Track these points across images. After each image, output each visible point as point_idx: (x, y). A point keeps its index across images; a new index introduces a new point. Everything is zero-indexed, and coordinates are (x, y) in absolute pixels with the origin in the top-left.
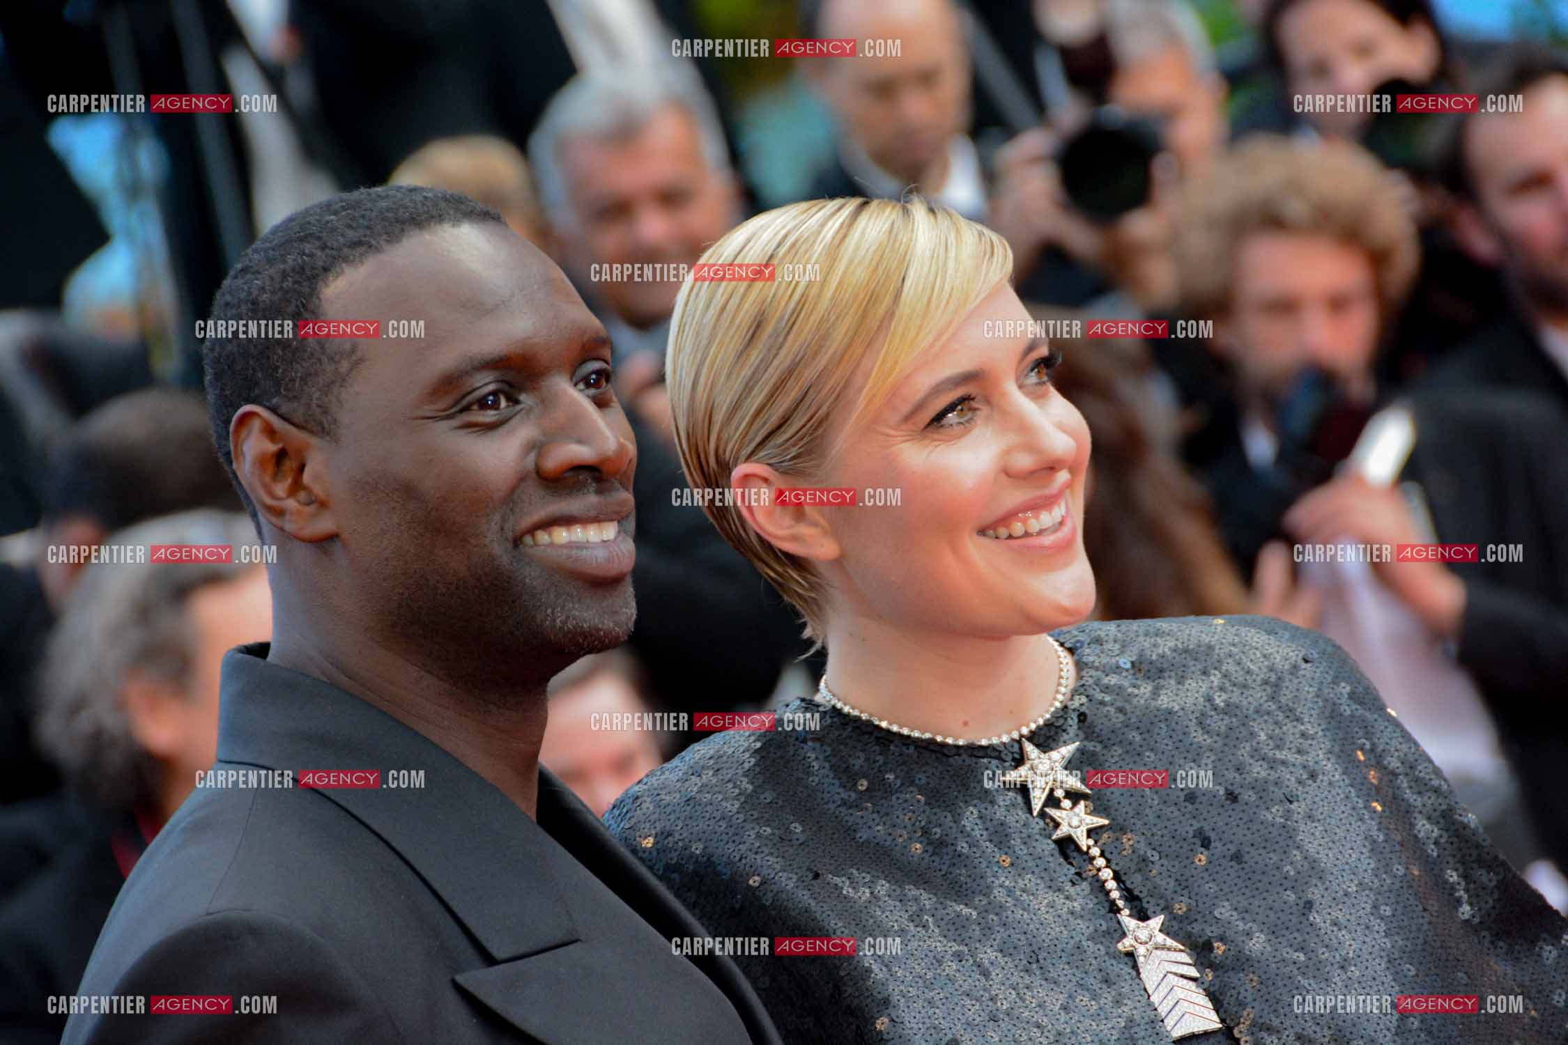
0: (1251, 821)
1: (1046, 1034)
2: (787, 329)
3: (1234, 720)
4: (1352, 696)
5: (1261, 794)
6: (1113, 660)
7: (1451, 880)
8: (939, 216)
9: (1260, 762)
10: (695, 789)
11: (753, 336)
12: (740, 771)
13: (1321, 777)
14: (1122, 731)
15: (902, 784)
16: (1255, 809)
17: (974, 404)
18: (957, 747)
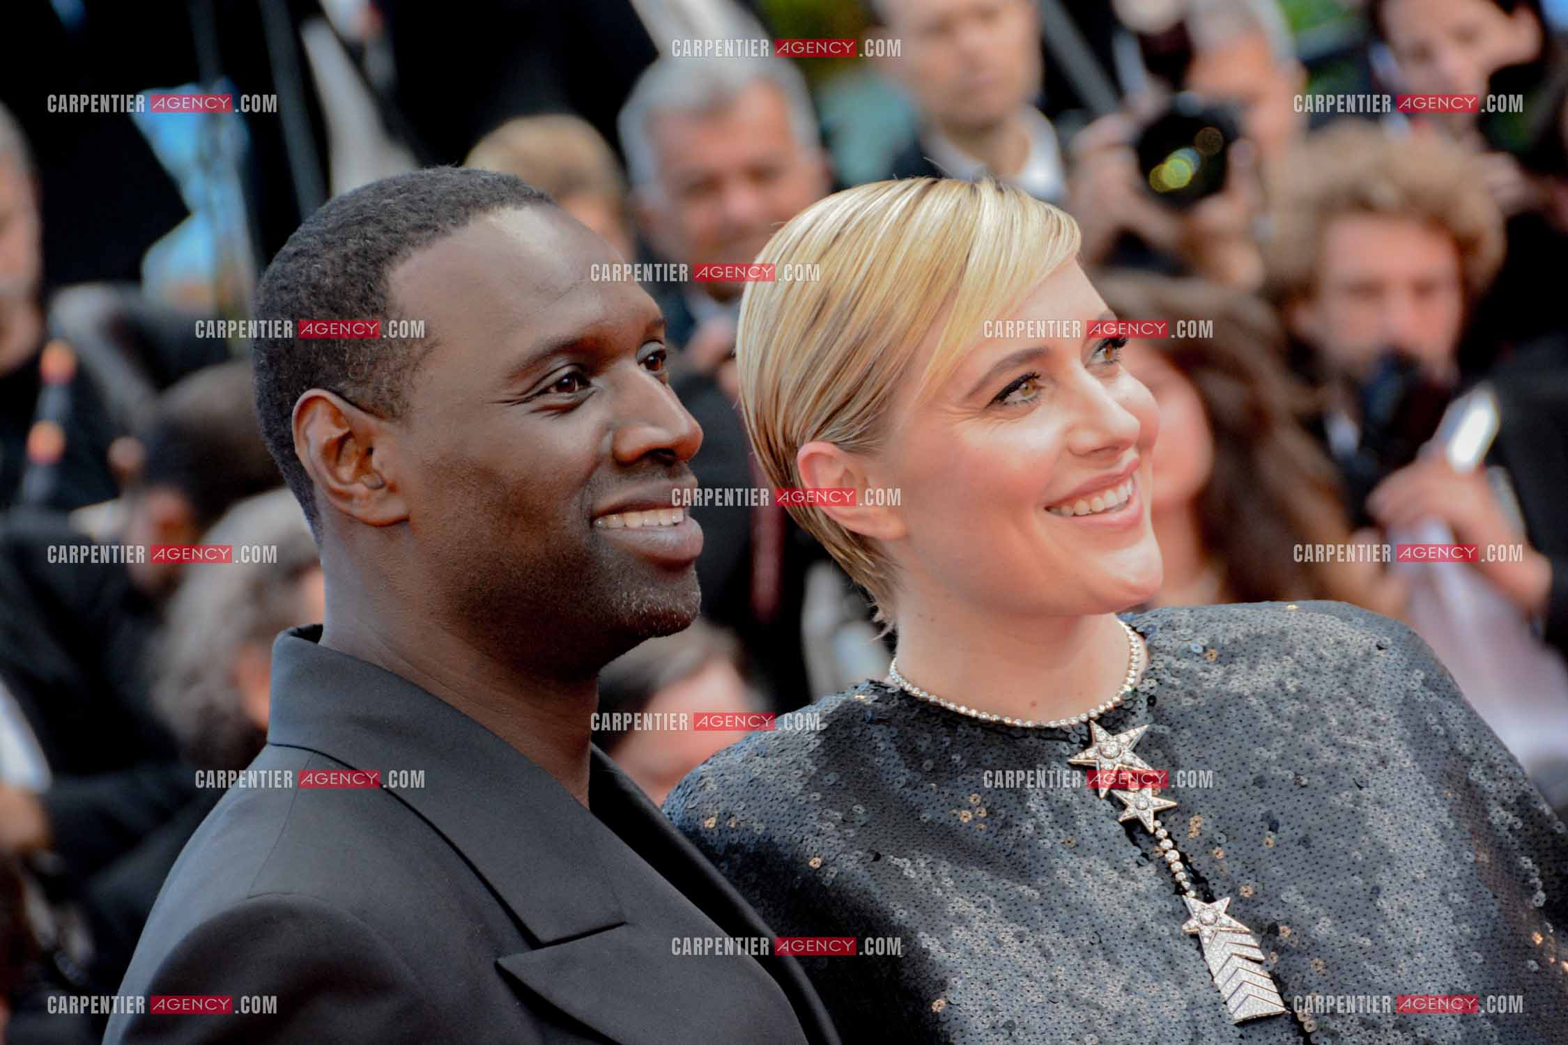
0: (1320, 806)
1: (1106, 1016)
2: (852, 306)
3: (1306, 706)
4: (1425, 682)
5: (1332, 779)
6: (1185, 645)
7: (1526, 866)
8: (1006, 193)
9: (1331, 748)
10: (759, 770)
11: (818, 315)
12: (804, 753)
13: (1391, 763)
14: (1191, 714)
15: (969, 765)
16: (1324, 795)
17: (1038, 382)
18: (1025, 729)
